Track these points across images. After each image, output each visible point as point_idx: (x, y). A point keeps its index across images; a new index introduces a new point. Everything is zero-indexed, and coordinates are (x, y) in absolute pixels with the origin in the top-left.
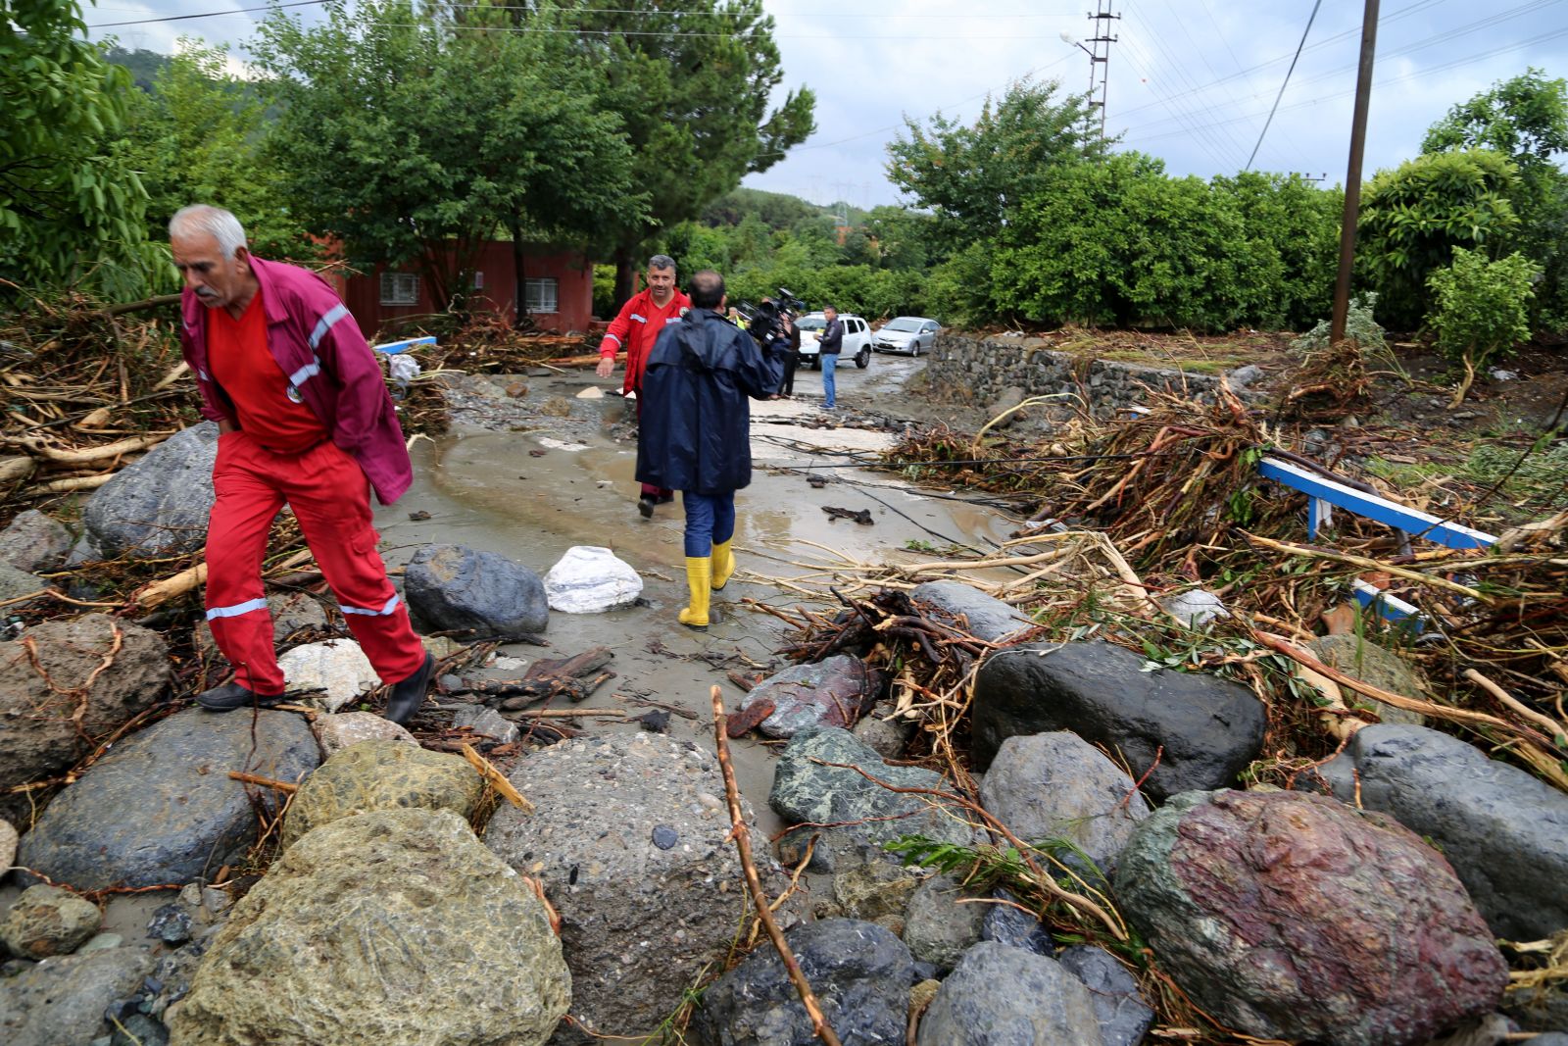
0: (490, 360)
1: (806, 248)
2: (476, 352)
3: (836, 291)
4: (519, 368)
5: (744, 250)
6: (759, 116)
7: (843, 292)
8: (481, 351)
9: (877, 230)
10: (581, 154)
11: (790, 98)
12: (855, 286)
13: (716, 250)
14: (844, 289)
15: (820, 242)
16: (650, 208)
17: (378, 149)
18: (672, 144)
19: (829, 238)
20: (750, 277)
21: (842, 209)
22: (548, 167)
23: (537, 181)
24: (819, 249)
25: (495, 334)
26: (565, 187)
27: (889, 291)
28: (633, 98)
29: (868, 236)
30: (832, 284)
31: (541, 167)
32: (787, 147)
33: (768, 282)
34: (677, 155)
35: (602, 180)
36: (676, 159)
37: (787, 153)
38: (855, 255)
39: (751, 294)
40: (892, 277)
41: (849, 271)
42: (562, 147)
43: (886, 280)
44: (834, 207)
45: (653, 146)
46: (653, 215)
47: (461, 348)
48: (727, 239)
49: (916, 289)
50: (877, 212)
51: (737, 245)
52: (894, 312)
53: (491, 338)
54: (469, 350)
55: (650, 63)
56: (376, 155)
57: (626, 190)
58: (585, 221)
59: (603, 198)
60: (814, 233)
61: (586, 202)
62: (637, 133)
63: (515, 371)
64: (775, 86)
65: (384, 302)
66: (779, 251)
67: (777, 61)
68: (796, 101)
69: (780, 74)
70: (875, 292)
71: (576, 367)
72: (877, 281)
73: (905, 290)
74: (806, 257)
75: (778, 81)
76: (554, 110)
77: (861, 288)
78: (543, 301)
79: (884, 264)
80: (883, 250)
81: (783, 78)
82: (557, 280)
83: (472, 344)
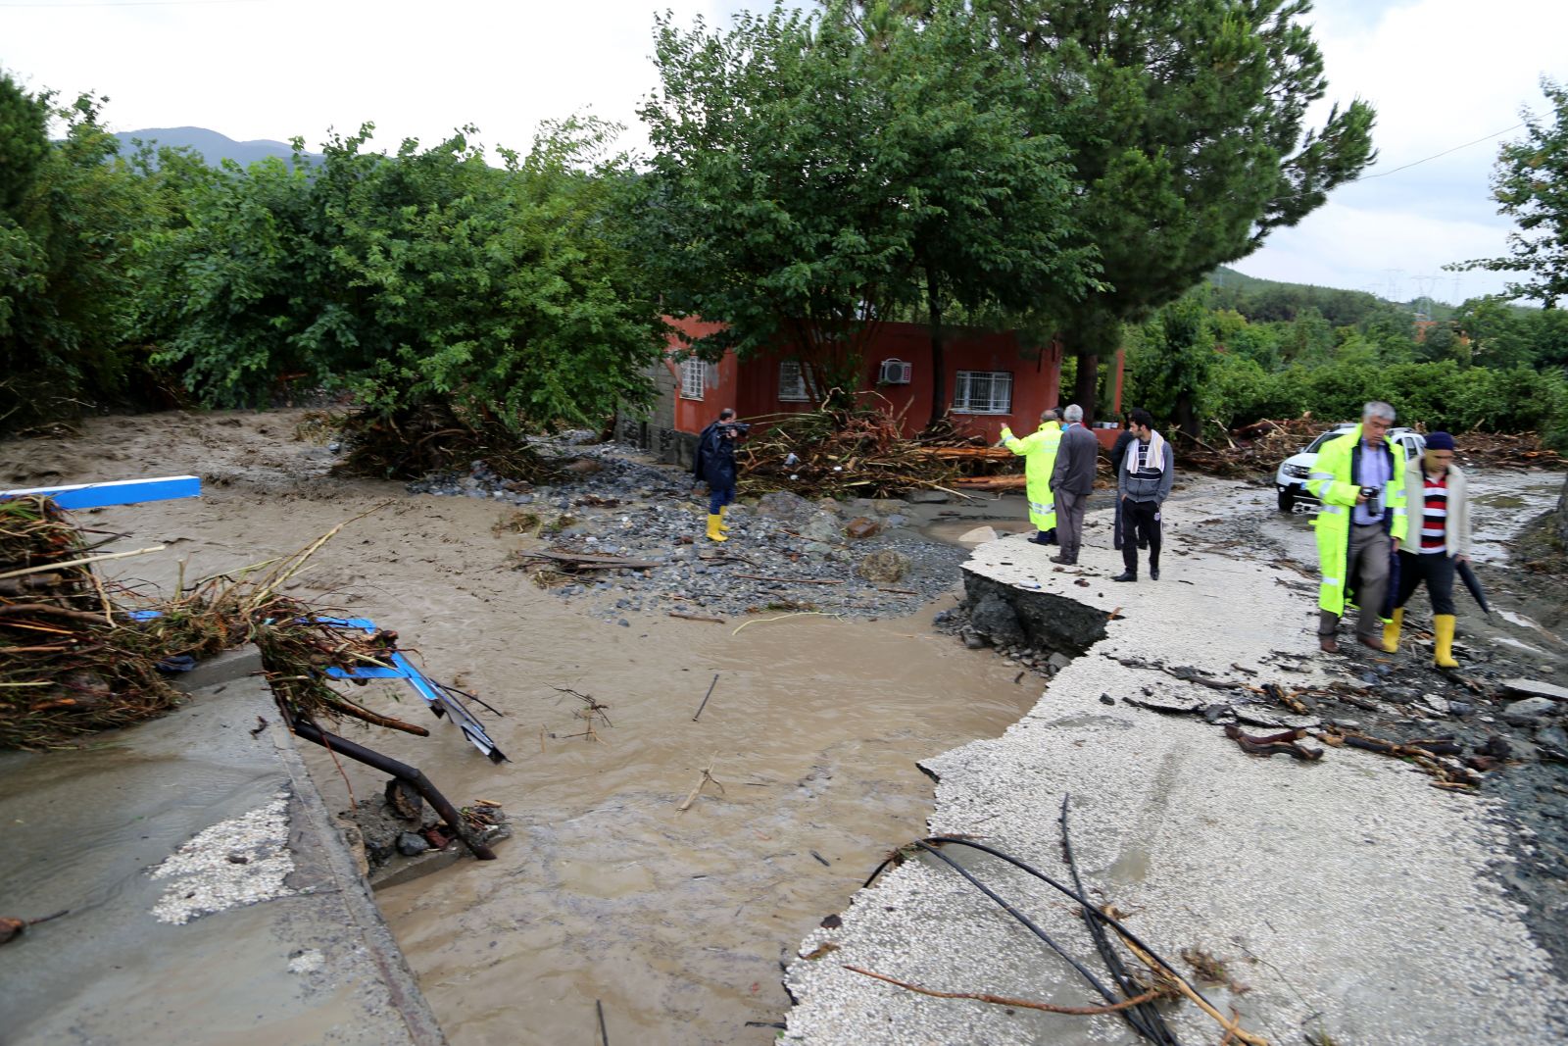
0: (860, 479)
1: (1374, 345)
2: (845, 464)
3: (1406, 394)
4: (900, 490)
5: (1297, 349)
6: (1288, 148)
7: (1417, 396)
8: (849, 465)
9: (1469, 323)
10: (994, 192)
11: (1334, 113)
12: (1433, 388)
13: (1263, 349)
14: (1418, 392)
15: (1392, 339)
16: (1100, 269)
17: (715, 191)
18: (1137, 176)
19: (1404, 334)
20: (1290, 376)
21: (1425, 304)
22: (939, 210)
23: (927, 232)
24: (1391, 346)
25: (871, 443)
26: (972, 240)
27: (1486, 395)
28: (1089, 118)
29: (1458, 331)
30: (1399, 385)
31: (930, 209)
32: (1329, 186)
33: (1311, 381)
34: (1144, 191)
35: (1030, 229)
36: (1144, 198)
37: (1329, 195)
38: (1438, 350)
39: (1286, 396)
40: (1490, 376)
41: (1428, 369)
42: (965, 180)
43: (1481, 380)
44: (1414, 302)
45: (1112, 179)
46: (1102, 278)
47: (823, 459)
48: (1278, 336)
49: (1527, 392)
50: (1469, 304)
51: (1289, 342)
52: (1492, 423)
53: (868, 447)
54: (835, 463)
55: (1116, 71)
56: (712, 199)
57: (1063, 243)
58: (1012, 290)
59: (1024, 253)
60: (1385, 328)
61: (999, 259)
62: (1088, 165)
63: (893, 495)
64: (1312, 103)
65: (784, 397)
66: (1339, 349)
67: (1319, 68)
68: (1345, 116)
69: (1322, 85)
70: (1462, 397)
71: (995, 490)
72: (1467, 381)
73: (1510, 393)
74: (1375, 356)
75: (1320, 95)
76: (949, 126)
77: (1443, 391)
78: (992, 400)
79: (1477, 361)
80: (1475, 348)
81: (1325, 90)
82: (1012, 374)
83: (840, 454)
